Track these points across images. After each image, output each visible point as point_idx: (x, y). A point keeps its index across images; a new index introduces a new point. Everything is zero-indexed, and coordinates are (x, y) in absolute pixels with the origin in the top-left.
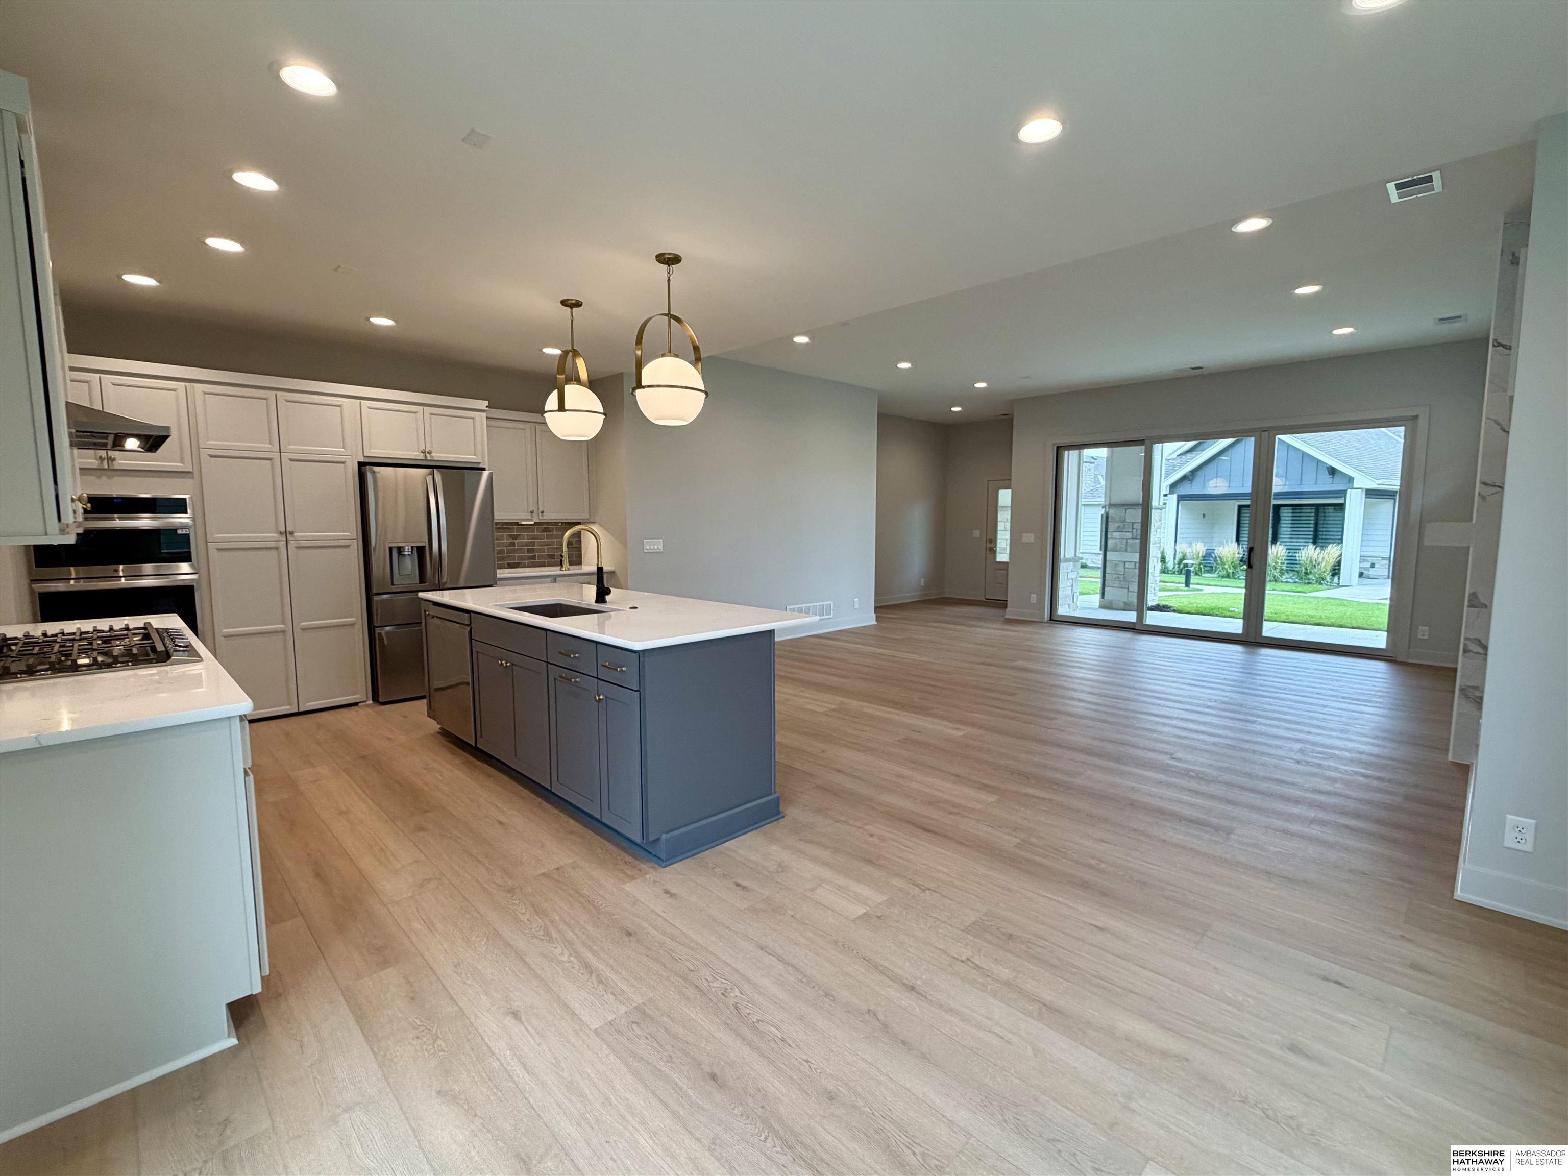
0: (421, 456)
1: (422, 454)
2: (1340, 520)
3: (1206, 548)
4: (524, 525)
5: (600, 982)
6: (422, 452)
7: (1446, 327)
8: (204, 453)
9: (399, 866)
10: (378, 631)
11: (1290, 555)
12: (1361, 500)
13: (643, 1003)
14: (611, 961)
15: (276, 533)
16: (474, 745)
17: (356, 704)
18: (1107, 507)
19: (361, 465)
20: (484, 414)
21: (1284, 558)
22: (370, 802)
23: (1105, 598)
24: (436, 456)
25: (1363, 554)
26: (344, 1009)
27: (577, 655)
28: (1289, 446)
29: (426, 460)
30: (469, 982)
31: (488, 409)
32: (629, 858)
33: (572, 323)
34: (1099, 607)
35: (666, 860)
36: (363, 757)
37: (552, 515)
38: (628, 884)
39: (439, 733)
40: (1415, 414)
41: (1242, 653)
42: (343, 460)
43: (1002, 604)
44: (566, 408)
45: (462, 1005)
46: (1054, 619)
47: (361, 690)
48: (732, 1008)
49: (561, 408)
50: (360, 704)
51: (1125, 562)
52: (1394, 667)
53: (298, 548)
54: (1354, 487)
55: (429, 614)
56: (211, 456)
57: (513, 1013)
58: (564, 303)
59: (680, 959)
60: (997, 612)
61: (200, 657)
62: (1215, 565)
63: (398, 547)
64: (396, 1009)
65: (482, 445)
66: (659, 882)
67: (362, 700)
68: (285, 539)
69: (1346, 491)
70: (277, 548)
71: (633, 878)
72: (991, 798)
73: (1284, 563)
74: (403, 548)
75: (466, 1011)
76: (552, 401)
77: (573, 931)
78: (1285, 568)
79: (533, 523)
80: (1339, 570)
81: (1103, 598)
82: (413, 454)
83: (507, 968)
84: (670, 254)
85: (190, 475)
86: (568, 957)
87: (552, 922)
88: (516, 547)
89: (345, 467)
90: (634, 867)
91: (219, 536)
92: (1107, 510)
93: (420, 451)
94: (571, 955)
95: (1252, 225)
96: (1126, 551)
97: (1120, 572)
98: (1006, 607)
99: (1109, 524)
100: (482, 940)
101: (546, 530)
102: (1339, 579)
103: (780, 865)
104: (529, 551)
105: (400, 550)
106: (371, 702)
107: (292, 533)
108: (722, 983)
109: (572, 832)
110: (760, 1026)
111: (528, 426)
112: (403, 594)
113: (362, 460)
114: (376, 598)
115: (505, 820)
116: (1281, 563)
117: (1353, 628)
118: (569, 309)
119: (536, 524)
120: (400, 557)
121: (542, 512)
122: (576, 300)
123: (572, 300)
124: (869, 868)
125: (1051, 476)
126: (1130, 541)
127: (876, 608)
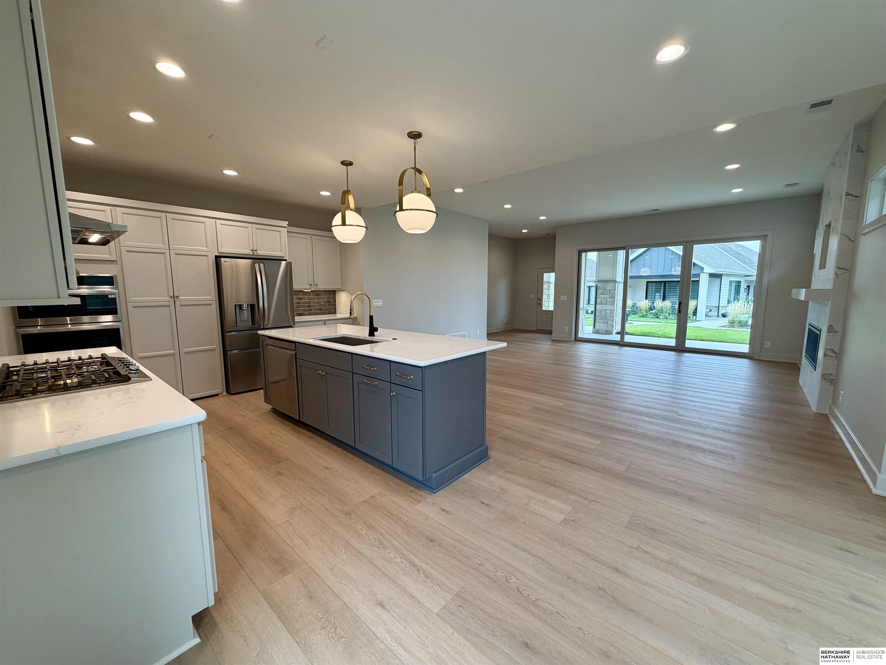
0: (251, 253)
1: (252, 251)
2: (697, 288)
3: (632, 302)
4: (305, 292)
5: (427, 577)
6: (252, 250)
7: (789, 189)
8: (123, 249)
9: (273, 500)
10: (229, 353)
11: (673, 305)
12: (707, 278)
13: (459, 591)
14: (428, 561)
15: (168, 297)
16: (298, 419)
17: (217, 395)
18: (597, 282)
19: (217, 257)
20: (286, 229)
21: (670, 307)
22: (242, 457)
23: (596, 328)
24: (260, 253)
25: (707, 305)
26: (266, 607)
27: (375, 369)
28: (673, 252)
29: (254, 255)
30: (343, 582)
31: (288, 226)
32: (411, 488)
33: (347, 175)
34: (593, 333)
35: (436, 489)
36: (230, 428)
37: (322, 286)
38: (418, 505)
39: (271, 411)
40: (766, 234)
41: (676, 355)
42: (206, 254)
43: (550, 332)
44: (346, 224)
45: (345, 601)
46: (577, 340)
47: (219, 387)
48: (516, 591)
49: (344, 223)
50: (219, 395)
51: (606, 310)
52: (755, 362)
53: (181, 305)
54: (704, 272)
55: (266, 344)
56: (128, 251)
57: (379, 603)
58: (343, 163)
59: (470, 557)
60: (548, 336)
61: (149, 377)
62: (637, 311)
63: (239, 305)
64: (302, 606)
65: (285, 245)
66: (436, 503)
67: (219, 393)
68: (173, 301)
69: (700, 274)
70: (169, 306)
71: (419, 502)
72: (598, 442)
73: (670, 310)
74: (243, 305)
75: (349, 605)
76: (337, 219)
77: (396, 540)
78: (671, 312)
79: (310, 291)
80: (696, 313)
81: (594, 328)
82: (247, 251)
83: (365, 570)
84: (416, 132)
85: (115, 262)
86: (400, 559)
87: (381, 534)
88: (301, 305)
89: (207, 258)
90: (417, 494)
91: (134, 299)
92: (597, 283)
93: (250, 250)
94: (401, 558)
95: (725, 127)
96: (606, 304)
97: (603, 315)
98: (552, 334)
99: (598, 291)
100: (342, 550)
101: (318, 295)
102: (696, 317)
103: (502, 489)
104: (308, 306)
105: (240, 306)
106: (226, 393)
107: (177, 297)
108: (502, 572)
109: (372, 473)
110: (538, 603)
111: (308, 236)
112: (243, 332)
113: (217, 254)
114: (228, 334)
115: (329, 466)
116: (669, 310)
117: (719, 342)
118: (346, 167)
119: (312, 291)
120: (240, 310)
121: (316, 285)
122: (350, 161)
123: (348, 161)
124: (552, 489)
125: (576, 265)
126: (608, 299)
127: (487, 334)
